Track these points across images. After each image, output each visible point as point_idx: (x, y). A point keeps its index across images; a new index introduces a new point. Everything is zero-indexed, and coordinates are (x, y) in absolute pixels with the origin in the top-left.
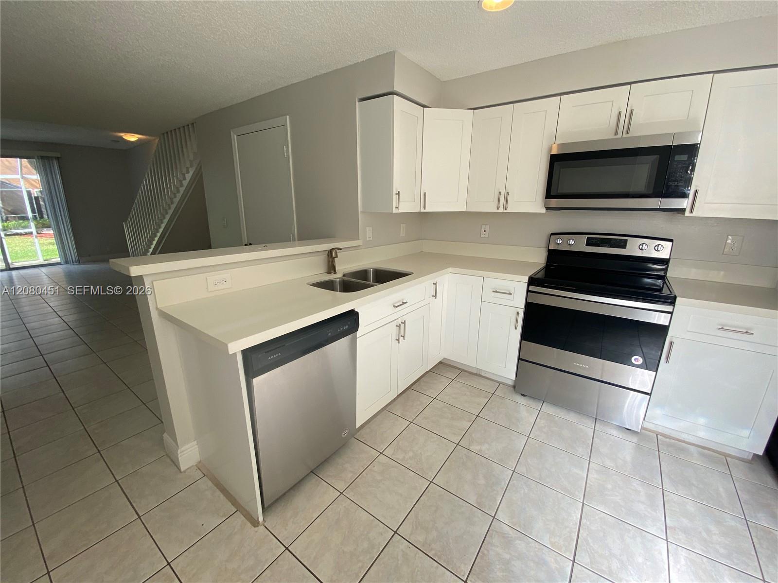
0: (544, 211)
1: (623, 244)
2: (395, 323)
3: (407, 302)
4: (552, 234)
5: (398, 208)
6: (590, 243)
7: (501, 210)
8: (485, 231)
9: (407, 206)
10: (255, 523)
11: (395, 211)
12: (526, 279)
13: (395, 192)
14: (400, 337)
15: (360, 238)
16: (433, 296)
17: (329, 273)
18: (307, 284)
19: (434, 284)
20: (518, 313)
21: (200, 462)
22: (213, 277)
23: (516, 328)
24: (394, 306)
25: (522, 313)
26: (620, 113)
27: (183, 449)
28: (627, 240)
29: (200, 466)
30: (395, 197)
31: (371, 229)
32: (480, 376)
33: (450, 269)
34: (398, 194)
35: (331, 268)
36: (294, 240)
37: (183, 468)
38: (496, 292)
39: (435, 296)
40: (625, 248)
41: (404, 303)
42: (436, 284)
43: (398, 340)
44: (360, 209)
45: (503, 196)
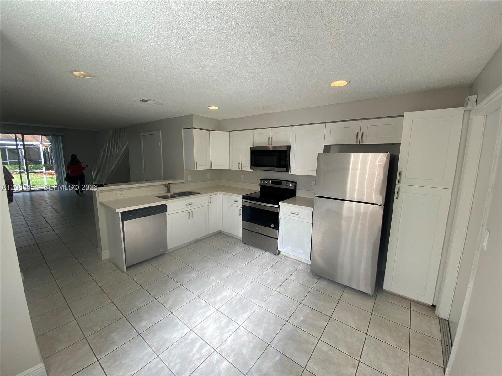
0: (252, 170)
2: (188, 211)
4: (261, 179)
5: (197, 168)
6: (272, 183)
7: (240, 169)
8: (242, 177)
9: (200, 168)
10: (123, 272)
11: (195, 169)
12: (241, 196)
13: (195, 162)
15: (185, 179)
17: (167, 193)
18: (155, 196)
20: (240, 210)
21: (109, 258)
22: (119, 192)
23: (240, 216)
24: (187, 205)
25: (241, 209)
26: (269, 137)
27: (103, 252)
28: (282, 182)
29: (110, 260)
31: (190, 176)
33: (220, 192)
34: (196, 163)
35: (169, 190)
36: (162, 179)
37: (103, 259)
38: (234, 201)
39: (211, 203)
40: (281, 185)
41: (192, 204)
42: (211, 198)
43: (189, 218)
44: (184, 168)
45: (240, 164)
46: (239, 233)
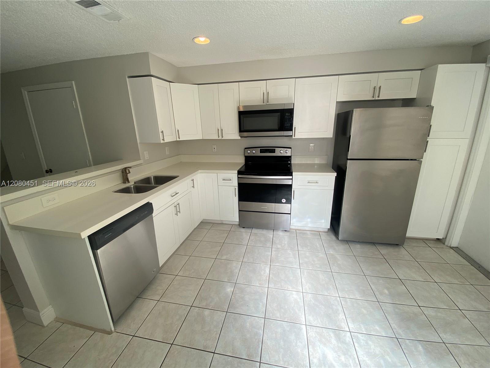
0: (240, 138)
1: (274, 151)
2: (173, 205)
3: (178, 193)
4: (246, 148)
5: (163, 140)
6: (261, 151)
7: (220, 138)
8: (214, 148)
9: (168, 139)
10: (110, 333)
11: (162, 142)
12: (236, 172)
13: (160, 131)
14: (177, 212)
15: (141, 159)
16: (192, 187)
17: (124, 183)
18: (112, 192)
19: (192, 180)
20: (235, 189)
21: (56, 318)
22: (45, 198)
23: (236, 196)
24: (171, 196)
25: (237, 188)
26: (264, 93)
27: (43, 312)
28: (275, 149)
29: (57, 320)
30: (161, 134)
31: (147, 152)
32: (222, 224)
33: (200, 171)
34: (162, 132)
35: (126, 179)
38: (224, 180)
39: (193, 187)
40: (275, 152)
42: (193, 180)
43: (177, 214)
44: (138, 141)
45: (220, 131)
46: (235, 218)
